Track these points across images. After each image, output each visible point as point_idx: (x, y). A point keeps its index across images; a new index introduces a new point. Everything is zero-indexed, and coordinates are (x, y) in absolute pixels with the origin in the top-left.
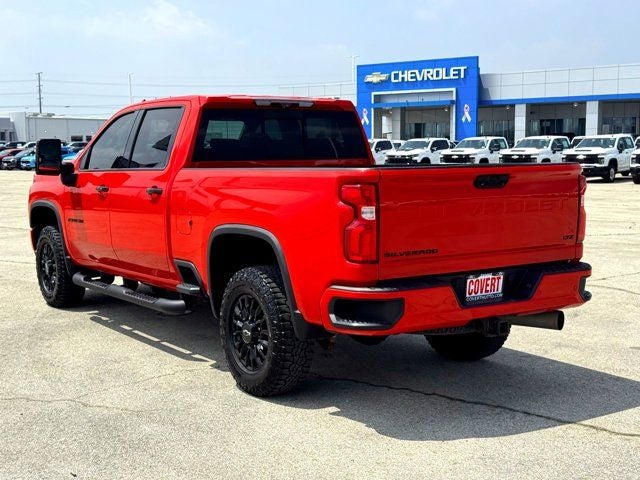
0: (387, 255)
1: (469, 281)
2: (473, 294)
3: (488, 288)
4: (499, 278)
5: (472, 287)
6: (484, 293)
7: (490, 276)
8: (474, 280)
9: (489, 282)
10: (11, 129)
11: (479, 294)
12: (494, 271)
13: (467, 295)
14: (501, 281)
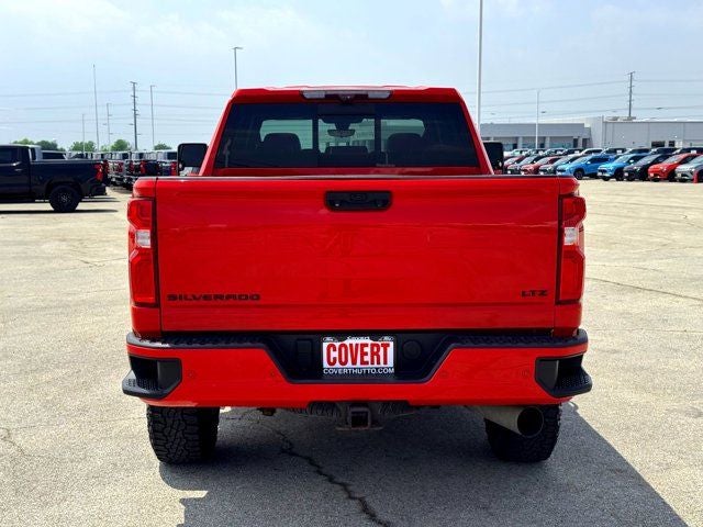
0: (173, 297)
1: (325, 345)
2: (338, 365)
3: (368, 358)
4: (386, 346)
5: (334, 354)
6: (358, 365)
7: (368, 341)
8: (337, 344)
9: (367, 350)
10: (586, 136)
11: (349, 364)
12: (375, 334)
13: (326, 365)
14: (391, 350)
